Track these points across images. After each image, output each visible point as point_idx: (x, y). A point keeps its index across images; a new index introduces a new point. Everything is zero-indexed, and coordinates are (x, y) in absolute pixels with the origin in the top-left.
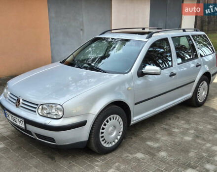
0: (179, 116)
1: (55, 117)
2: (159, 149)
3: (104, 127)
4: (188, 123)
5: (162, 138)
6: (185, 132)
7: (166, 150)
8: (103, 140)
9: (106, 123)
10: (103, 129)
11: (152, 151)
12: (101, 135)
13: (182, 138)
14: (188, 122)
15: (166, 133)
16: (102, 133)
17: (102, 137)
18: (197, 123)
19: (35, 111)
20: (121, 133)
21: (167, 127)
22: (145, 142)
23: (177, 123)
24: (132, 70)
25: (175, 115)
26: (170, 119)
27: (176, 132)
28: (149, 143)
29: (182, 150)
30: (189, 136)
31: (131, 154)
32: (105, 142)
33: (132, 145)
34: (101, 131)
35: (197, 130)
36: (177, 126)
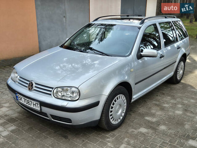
0: (164, 92)
1: (70, 99)
2: (158, 124)
3: (113, 106)
4: (174, 99)
5: (157, 113)
6: (174, 107)
7: (164, 124)
8: (112, 118)
9: (114, 102)
10: (112, 108)
11: (152, 125)
12: (110, 114)
13: (174, 112)
14: (173, 97)
15: (159, 108)
16: (111, 112)
17: (111, 115)
18: (181, 98)
19: (50, 94)
20: (125, 110)
21: (157, 103)
22: (143, 117)
23: (165, 99)
24: (132, 53)
25: (160, 91)
26: (157, 96)
27: (167, 107)
28: (147, 118)
29: (177, 123)
30: (179, 110)
31: (135, 129)
32: (113, 120)
33: (133, 121)
34: (110, 110)
35: (183, 104)
36: (166, 101)
